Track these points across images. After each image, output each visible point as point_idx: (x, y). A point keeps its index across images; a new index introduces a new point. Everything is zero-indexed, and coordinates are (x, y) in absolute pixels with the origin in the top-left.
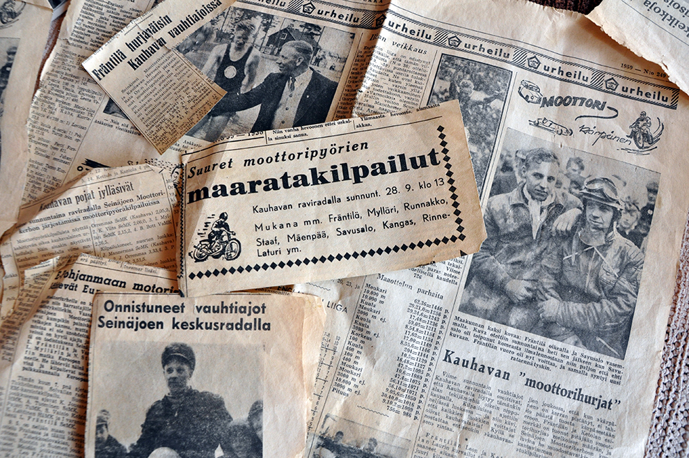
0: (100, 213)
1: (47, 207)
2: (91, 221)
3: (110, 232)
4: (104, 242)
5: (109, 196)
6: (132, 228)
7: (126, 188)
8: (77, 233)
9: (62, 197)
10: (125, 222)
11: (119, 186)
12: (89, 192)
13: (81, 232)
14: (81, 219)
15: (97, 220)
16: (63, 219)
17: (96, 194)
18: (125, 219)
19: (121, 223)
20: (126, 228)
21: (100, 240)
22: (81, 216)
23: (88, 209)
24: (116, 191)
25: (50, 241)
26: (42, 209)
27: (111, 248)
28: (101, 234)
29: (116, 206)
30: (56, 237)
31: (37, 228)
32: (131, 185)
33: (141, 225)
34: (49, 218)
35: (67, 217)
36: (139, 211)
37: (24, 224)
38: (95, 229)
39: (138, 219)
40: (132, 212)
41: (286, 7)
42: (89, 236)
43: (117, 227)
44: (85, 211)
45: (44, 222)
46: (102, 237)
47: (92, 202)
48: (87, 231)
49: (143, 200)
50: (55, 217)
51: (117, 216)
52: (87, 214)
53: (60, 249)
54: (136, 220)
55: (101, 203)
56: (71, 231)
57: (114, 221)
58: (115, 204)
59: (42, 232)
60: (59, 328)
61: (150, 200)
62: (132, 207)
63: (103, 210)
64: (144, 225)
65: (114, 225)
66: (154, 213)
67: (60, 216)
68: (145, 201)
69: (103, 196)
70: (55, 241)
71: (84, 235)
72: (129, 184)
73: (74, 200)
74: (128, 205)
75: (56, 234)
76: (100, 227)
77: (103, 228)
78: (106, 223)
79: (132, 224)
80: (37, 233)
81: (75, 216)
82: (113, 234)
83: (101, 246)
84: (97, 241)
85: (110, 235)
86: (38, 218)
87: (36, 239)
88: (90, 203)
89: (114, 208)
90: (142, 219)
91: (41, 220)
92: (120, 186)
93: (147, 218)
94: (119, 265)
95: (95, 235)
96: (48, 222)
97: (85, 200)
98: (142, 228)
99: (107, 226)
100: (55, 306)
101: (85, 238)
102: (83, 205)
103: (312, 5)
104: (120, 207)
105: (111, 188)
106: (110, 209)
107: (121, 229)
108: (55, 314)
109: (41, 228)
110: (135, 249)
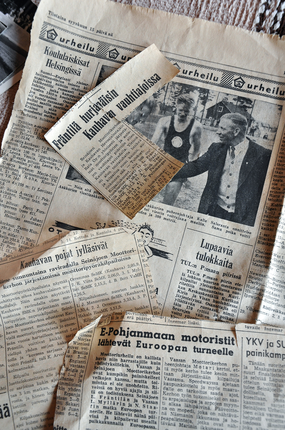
0: (78, 269)
1: (28, 264)
2: (70, 276)
3: (87, 284)
4: (82, 293)
5: (86, 254)
6: (107, 280)
7: (101, 247)
8: (57, 286)
9: (43, 256)
10: (101, 276)
11: (94, 245)
12: (68, 251)
13: (61, 286)
14: (61, 274)
15: (75, 275)
16: (44, 275)
17: (74, 253)
18: (100, 273)
19: (97, 277)
20: (102, 281)
21: (79, 292)
22: (61, 272)
23: (67, 266)
24: (92, 249)
25: (33, 294)
26: (23, 267)
27: (88, 298)
28: (79, 287)
29: (92, 262)
30: (38, 291)
31: (20, 284)
32: (106, 244)
33: (115, 278)
34: (31, 275)
35: (48, 273)
36: (112, 266)
37: (8, 280)
38: (74, 282)
39: (112, 273)
40: (106, 267)
41: (219, 82)
42: (68, 289)
43: (93, 280)
44: (64, 267)
45: (26, 278)
46: (80, 289)
47: (71, 260)
48: (67, 284)
49: (116, 257)
50: (37, 274)
51: (93, 270)
52: (66, 270)
53: (41, 300)
54: (110, 273)
55: (79, 260)
56: (51, 285)
57: (90, 275)
58: (91, 260)
59: (24, 287)
60: (118, 382)
61: (123, 256)
62: (106, 263)
63: (81, 266)
64: (118, 278)
65: (91, 278)
66: (126, 267)
67: (41, 272)
68: (118, 257)
69: (80, 254)
70: (37, 294)
71: (64, 288)
72: (104, 243)
73: (54, 259)
74: (103, 261)
75: (38, 288)
76: (78, 281)
77: (81, 281)
78: (83, 277)
79: (107, 277)
80: (20, 288)
81: (55, 272)
82: (90, 286)
83: (80, 297)
84: (75, 292)
85: (87, 287)
86: (21, 274)
87: (19, 293)
88: (68, 261)
89: (90, 264)
90: (115, 272)
91: (23, 277)
92: (95, 245)
93: (120, 272)
94: (163, 319)
95: (74, 287)
96: (30, 278)
97: (64, 258)
98: (115, 280)
99: (84, 279)
100: (113, 362)
101: (65, 290)
102: (62, 262)
103: (242, 79)
104: (95, 263)
105: (87, 247)
106: (87, 265)
107: (97, 282)
108: (114, 370)
109: (24, 283)
110: (110, 298)
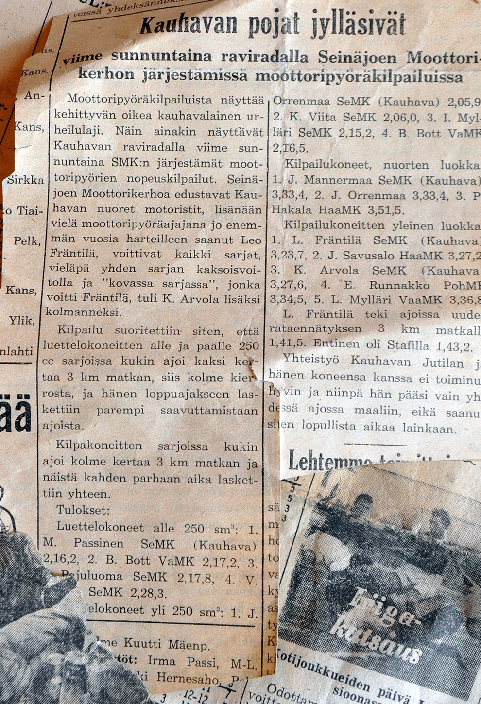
0: (303, 73)
1: (161, 27)
2: (275, 88)
3: (318, 125)
4: (297, 148)
5: (337, 36)
6: (378, 128)
7: (387, 25)
8: (231, 109)
9: (214, 12)
10: (364, 110)
11: (369, 16)
12: (289, 14)
13: (244, 110)
14: (251, 76)
15: (291, 89)
16: (203, 67)
17: (305, 25)
18: (365, 101)
19: (352, 110)
20: (364, 126)
21: (289, 140)
22: (253, 69)
23: (276, 57)
24: (357, 28)
25: (155, 116)
26: (146, 28)
27: (312, 165)
28: (293, 126)
29: (348, 65)
30: (173, 109)
31: (128, 75)
32: (402, 21)
33: (402, 125)
34: (165, 56)
35: (215, 65)
36: (404, 90)
37: (97, 57)
38: (282, 109)
39: (399, 110)
40: (386, 89)
42: (261, 124)
43: (340, 117)
44: (266, 58)
45: (150, 63)
46: (295, 133)
47: (290, 42)
48: (261, 110)
49: (422, 66)
50: (183, 57)
51: (345, 89)
52: (268, 68)
53: (176, 139)
54: (393, 110)
55: (312, 49)
56: (216, 101)
57: (333, 101)
58: (347, 59)
59: (137, 87)
61: (441, 69)
62: (389, 77)
63: (314, 67)
64: (412, 128)
65: (332, 110)
66: (444, 103)
67: (197, 57)
68: (427, 69)
69: (320, 32)
70: (168, 117)
71: (250, 118)
72: (397, 18)
73: (243, 27)
74: (381, 68)
75: (174, 101)
76: (294, 108)
77: (304, 112)
78: (312, 102)
79: (380, 117)
80: (123, 88)
81: (235, 67)
82: (326, 133)
83: (287, 155)
84: (279, 140)
85: (316, 133)
86: (137, 49)
87: (118, 100)
88: (283, 43)
89: (343, 68)
90: (408, 110)
91: (143, 56)
92: (371, 16)
93: (422, 112)
95: (278, 125)
96: (161, 66)
97: (272, 33)
98: (403, 133)
99: (313, 109)
101: (250, 126)
102: (264, 44)
104: (358, 69)
105: (346, 17)
106: (332, 69)
107: (348, 125)
109: (139, 75)
110: (375, 180)
